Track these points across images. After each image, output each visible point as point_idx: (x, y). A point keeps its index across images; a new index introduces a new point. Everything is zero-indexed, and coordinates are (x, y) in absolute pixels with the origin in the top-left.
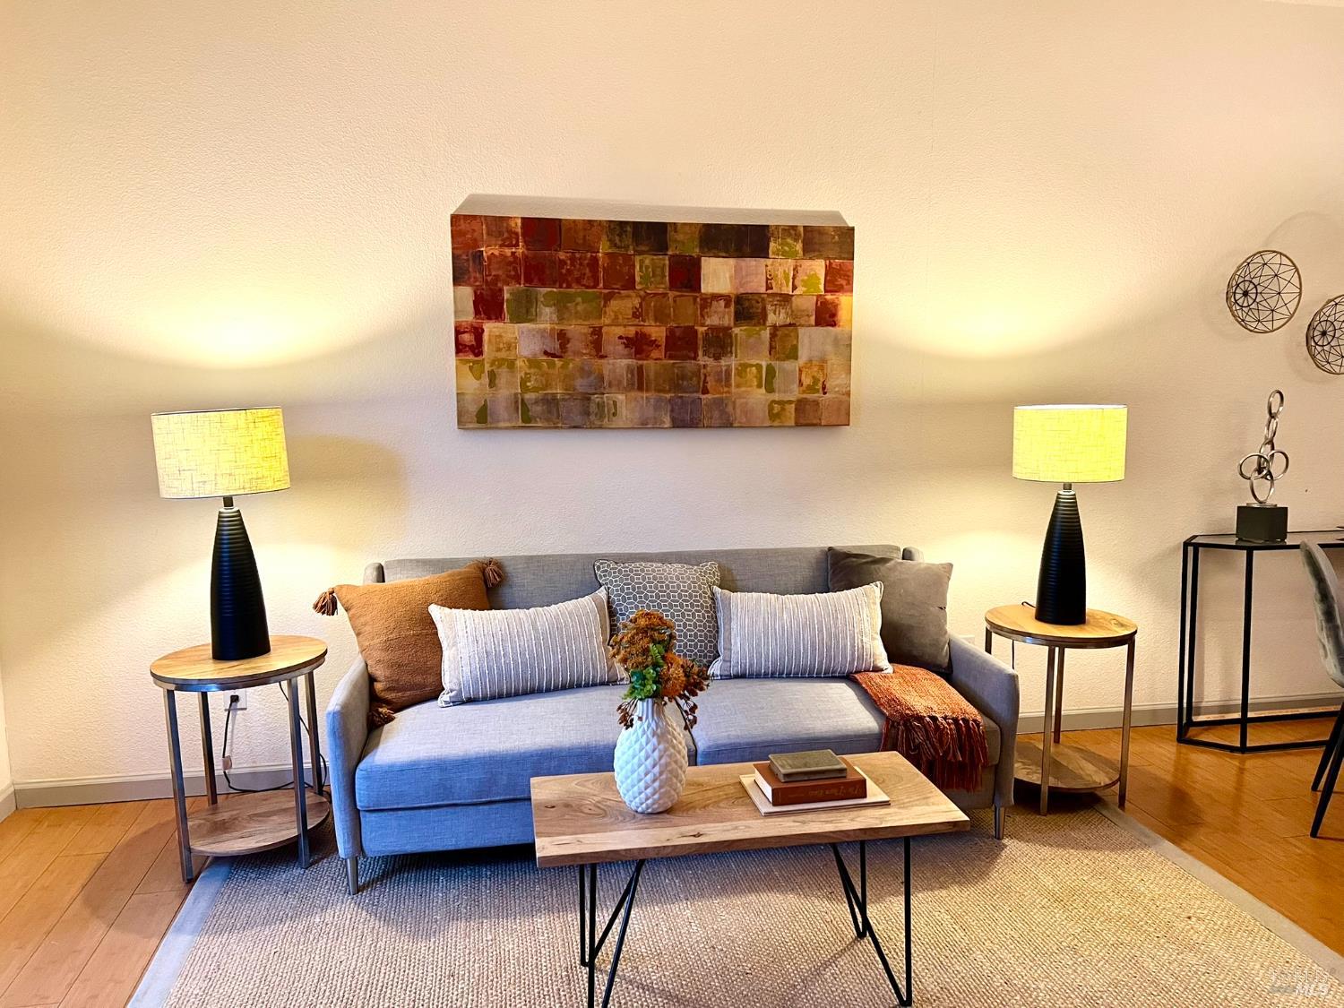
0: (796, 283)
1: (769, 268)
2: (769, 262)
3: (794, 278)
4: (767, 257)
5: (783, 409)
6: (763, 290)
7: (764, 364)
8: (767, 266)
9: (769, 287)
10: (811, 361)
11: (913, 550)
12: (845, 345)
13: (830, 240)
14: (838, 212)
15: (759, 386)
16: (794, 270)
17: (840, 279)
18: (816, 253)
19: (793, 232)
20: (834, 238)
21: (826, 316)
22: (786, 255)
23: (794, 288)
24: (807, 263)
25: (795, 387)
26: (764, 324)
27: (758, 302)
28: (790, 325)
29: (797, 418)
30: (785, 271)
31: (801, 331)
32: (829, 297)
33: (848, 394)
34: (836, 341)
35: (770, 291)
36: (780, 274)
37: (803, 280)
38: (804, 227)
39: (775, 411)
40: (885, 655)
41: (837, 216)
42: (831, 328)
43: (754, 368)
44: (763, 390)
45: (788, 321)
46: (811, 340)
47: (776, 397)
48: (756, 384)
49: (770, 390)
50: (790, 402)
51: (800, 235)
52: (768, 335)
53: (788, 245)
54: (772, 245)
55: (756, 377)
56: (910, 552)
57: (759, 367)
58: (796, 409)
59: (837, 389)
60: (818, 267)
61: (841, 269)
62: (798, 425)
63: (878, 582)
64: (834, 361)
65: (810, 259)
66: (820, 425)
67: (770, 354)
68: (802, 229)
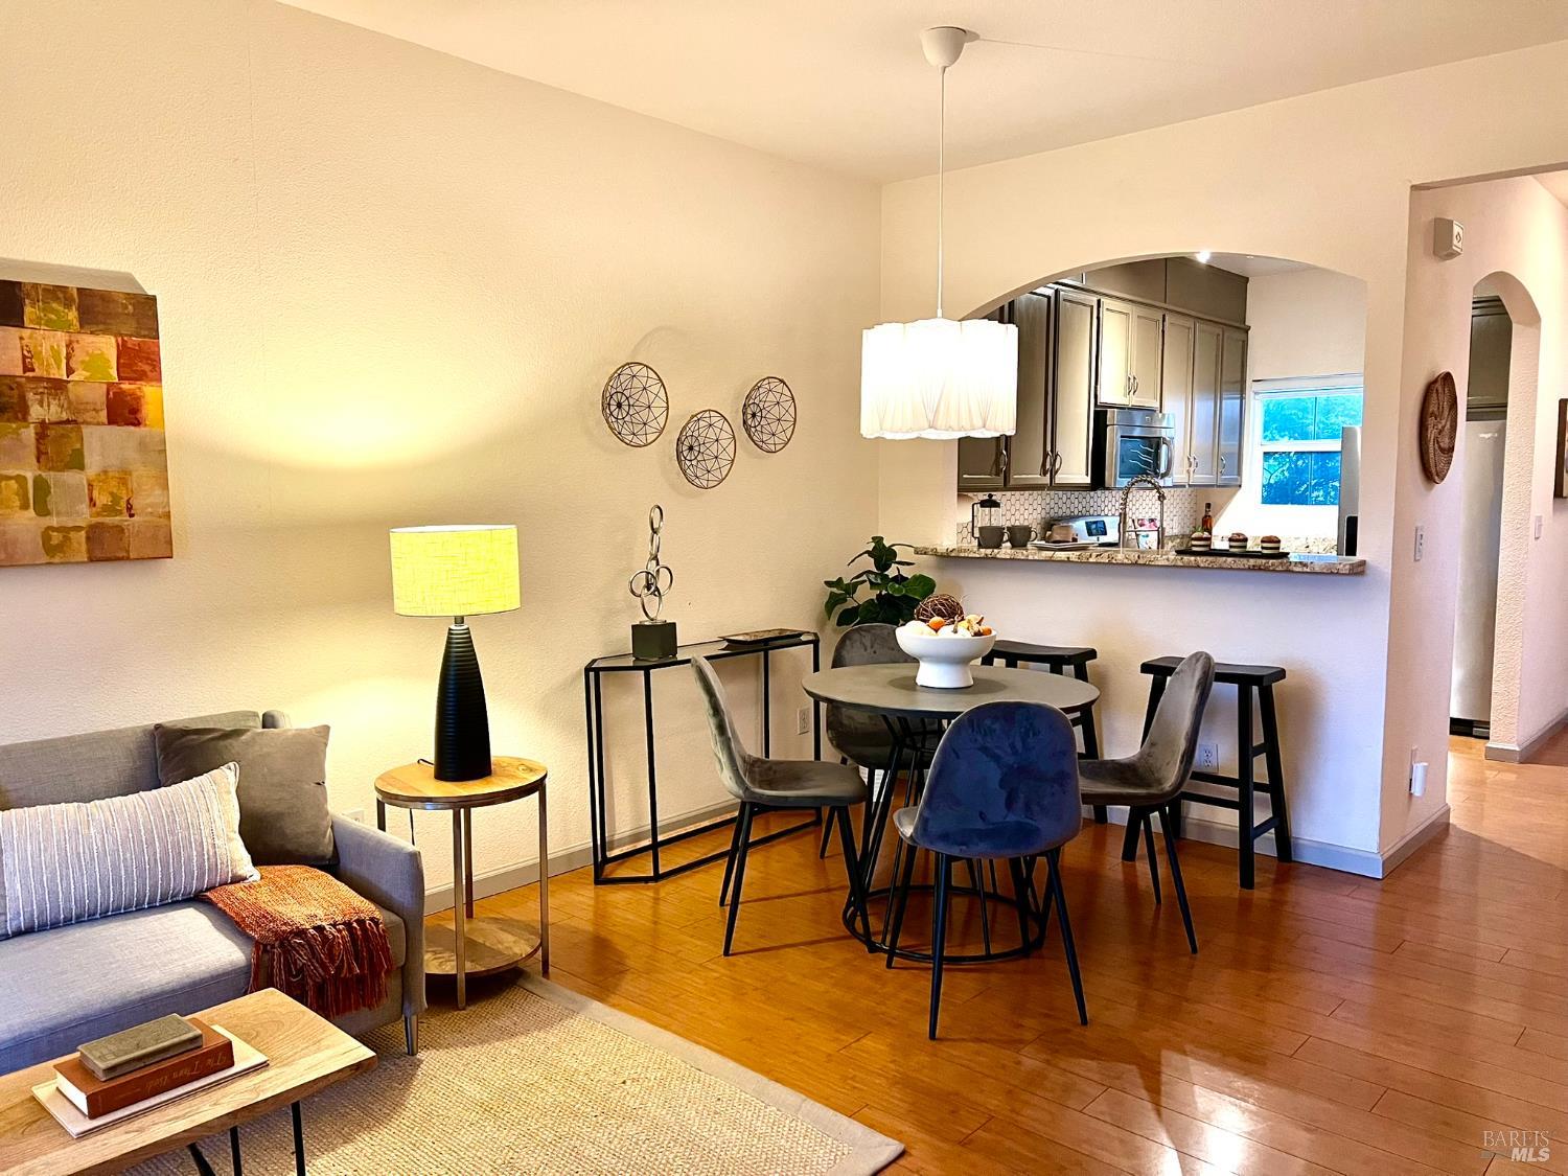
0: (73, 364)
1: (25, 342)
2: (26, 333)
3: (68, 357)
4: (21, 325)
5: (67, 539)
6: (19, 371)
7: (30, 476)
8: (21, 338)
9: (26, 369)
10: (105, 472)
11: (275, 714)
12: (157, 452)
13: (120, 310)
14: (131, 274)
15: (25, 506)
16: (67, 346)
17: (140, 360)
18: (101, 327)
19: (61, 295)
20: (127, 308)
21: (124, 411)
22: (53, 326)
23: (70, 371)
24: (87, 339)
25: (84, 507)
26: (25, 419)
27: (12, 389)
28: (68, 422)
29: (89, 551)
30: (52, 347)
31: (86, 430)
32: (126, 386)
33: (168, 515)
34: (143, 446)
35: (30, 374)
36: (45, 350)
37: (83, 362)
38: (78, 289)
39: (54, 542)
40: (247, 857)
41: (129, 279)
42: (132, 428)
43: (13, 481)
44: (31, 513)
45: (64, 416)
46: (102, 444)
47: (54, 521)
48: (18, 503)
49: (42, 510)
50: (78, 529)
51: (74, 300)
52: (33, 435)
53: (53, 311)
54: (28, 310)
55: (17, 494)
56: (273, 717)
57: (21, 480)
58: (88, 538)
59: (150, 510)
60: (105, 347)
61: (140, 351)
62: (92, 560)
63: (231, 764)
64: (141, 473)
65: (92, 333)
66: (128, 559)
67: (38, 461)
68: (75, 290)
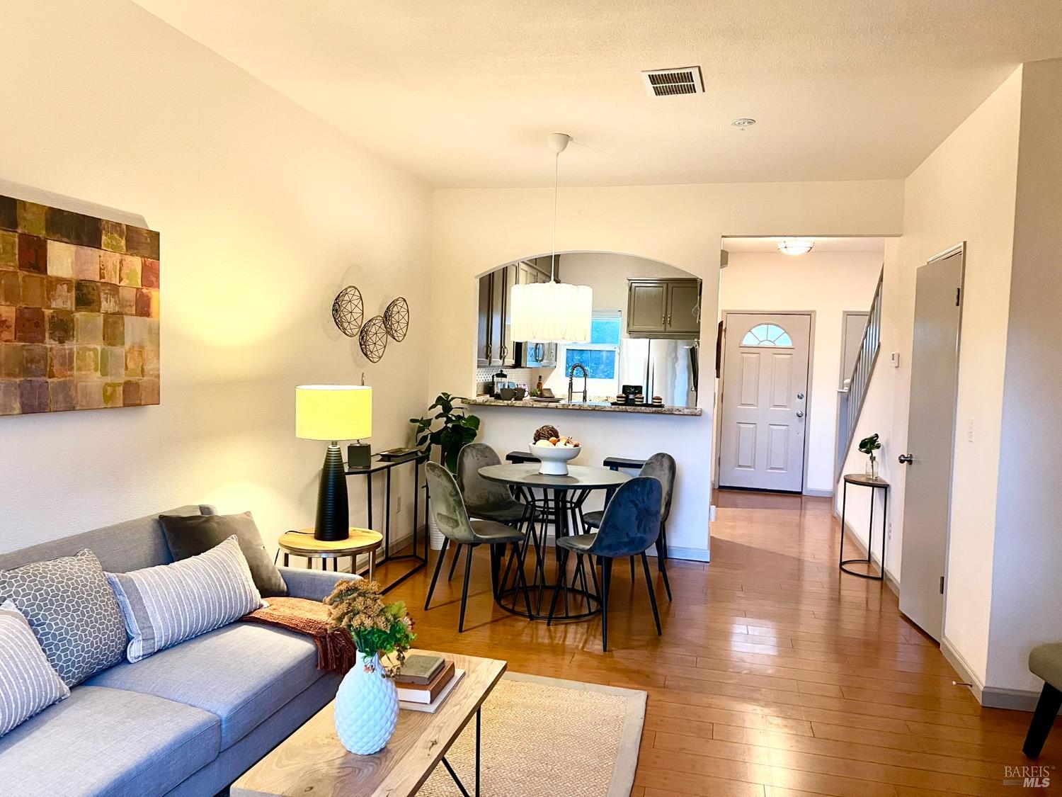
0: (122, 275)
1: (102, 258)
2: (102, 252)
3: (120, 270)
4: (99, 248)
5: (114, 391)
6: (97, 279)
7: (99, 348)
8: (100, 256)
9: (102, 277)
10: (133, 347)
11: (211, 508)
12: (155, 333)
13: (144, 240)
14: (143, 217)
15: (96, 370)
16: (120, 263)
17: (151, 276)
18: (135, 251)
19: (118, 229)
20: (147, 240)
21: (144, 307)
22: (115, 249)
23: (121, 280)
24: (129, 259)
25: (123, 371)
26: (99, 311)
27: (94, 290)
28: (118, 313)
29: (124, 400)
30: (113, 264)
31: (126, 319)
32: (144, 291)
33: (158, 376)
34: (150, 331)
35: (103, 280)
36: (110, 266)
37: (126, 273)
38: (126, 225)
39: (108, 393)
41: (141, 219)
42: (146, 318)
43: (91, 352)
44: (99, 374)
45: (117, 309)
46: (133, 326)
47: (109, 379)
48: (93, 367)
49: (104, 374)
50: (119, 384)
51: (123, 233)
52: (102, 321)
53: (116, 239)
54: (104, 238)
55: (93, 361)
56: (208, 508)
57: (95, 350)
58: (124, 391)
59: (151, 373)
60: (135, 263)
61: (151, 268)
62: (126, 405)
63: (233, 536)
64: (149, 347)
65: (131, 255)
66: (141, 405)
67: (104, 339)
68: (125, 227)
